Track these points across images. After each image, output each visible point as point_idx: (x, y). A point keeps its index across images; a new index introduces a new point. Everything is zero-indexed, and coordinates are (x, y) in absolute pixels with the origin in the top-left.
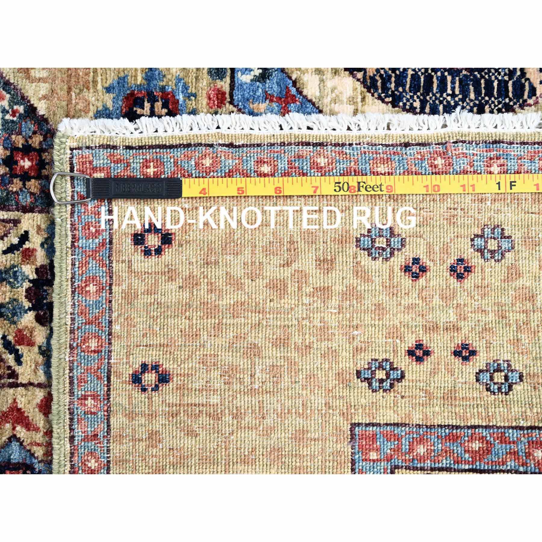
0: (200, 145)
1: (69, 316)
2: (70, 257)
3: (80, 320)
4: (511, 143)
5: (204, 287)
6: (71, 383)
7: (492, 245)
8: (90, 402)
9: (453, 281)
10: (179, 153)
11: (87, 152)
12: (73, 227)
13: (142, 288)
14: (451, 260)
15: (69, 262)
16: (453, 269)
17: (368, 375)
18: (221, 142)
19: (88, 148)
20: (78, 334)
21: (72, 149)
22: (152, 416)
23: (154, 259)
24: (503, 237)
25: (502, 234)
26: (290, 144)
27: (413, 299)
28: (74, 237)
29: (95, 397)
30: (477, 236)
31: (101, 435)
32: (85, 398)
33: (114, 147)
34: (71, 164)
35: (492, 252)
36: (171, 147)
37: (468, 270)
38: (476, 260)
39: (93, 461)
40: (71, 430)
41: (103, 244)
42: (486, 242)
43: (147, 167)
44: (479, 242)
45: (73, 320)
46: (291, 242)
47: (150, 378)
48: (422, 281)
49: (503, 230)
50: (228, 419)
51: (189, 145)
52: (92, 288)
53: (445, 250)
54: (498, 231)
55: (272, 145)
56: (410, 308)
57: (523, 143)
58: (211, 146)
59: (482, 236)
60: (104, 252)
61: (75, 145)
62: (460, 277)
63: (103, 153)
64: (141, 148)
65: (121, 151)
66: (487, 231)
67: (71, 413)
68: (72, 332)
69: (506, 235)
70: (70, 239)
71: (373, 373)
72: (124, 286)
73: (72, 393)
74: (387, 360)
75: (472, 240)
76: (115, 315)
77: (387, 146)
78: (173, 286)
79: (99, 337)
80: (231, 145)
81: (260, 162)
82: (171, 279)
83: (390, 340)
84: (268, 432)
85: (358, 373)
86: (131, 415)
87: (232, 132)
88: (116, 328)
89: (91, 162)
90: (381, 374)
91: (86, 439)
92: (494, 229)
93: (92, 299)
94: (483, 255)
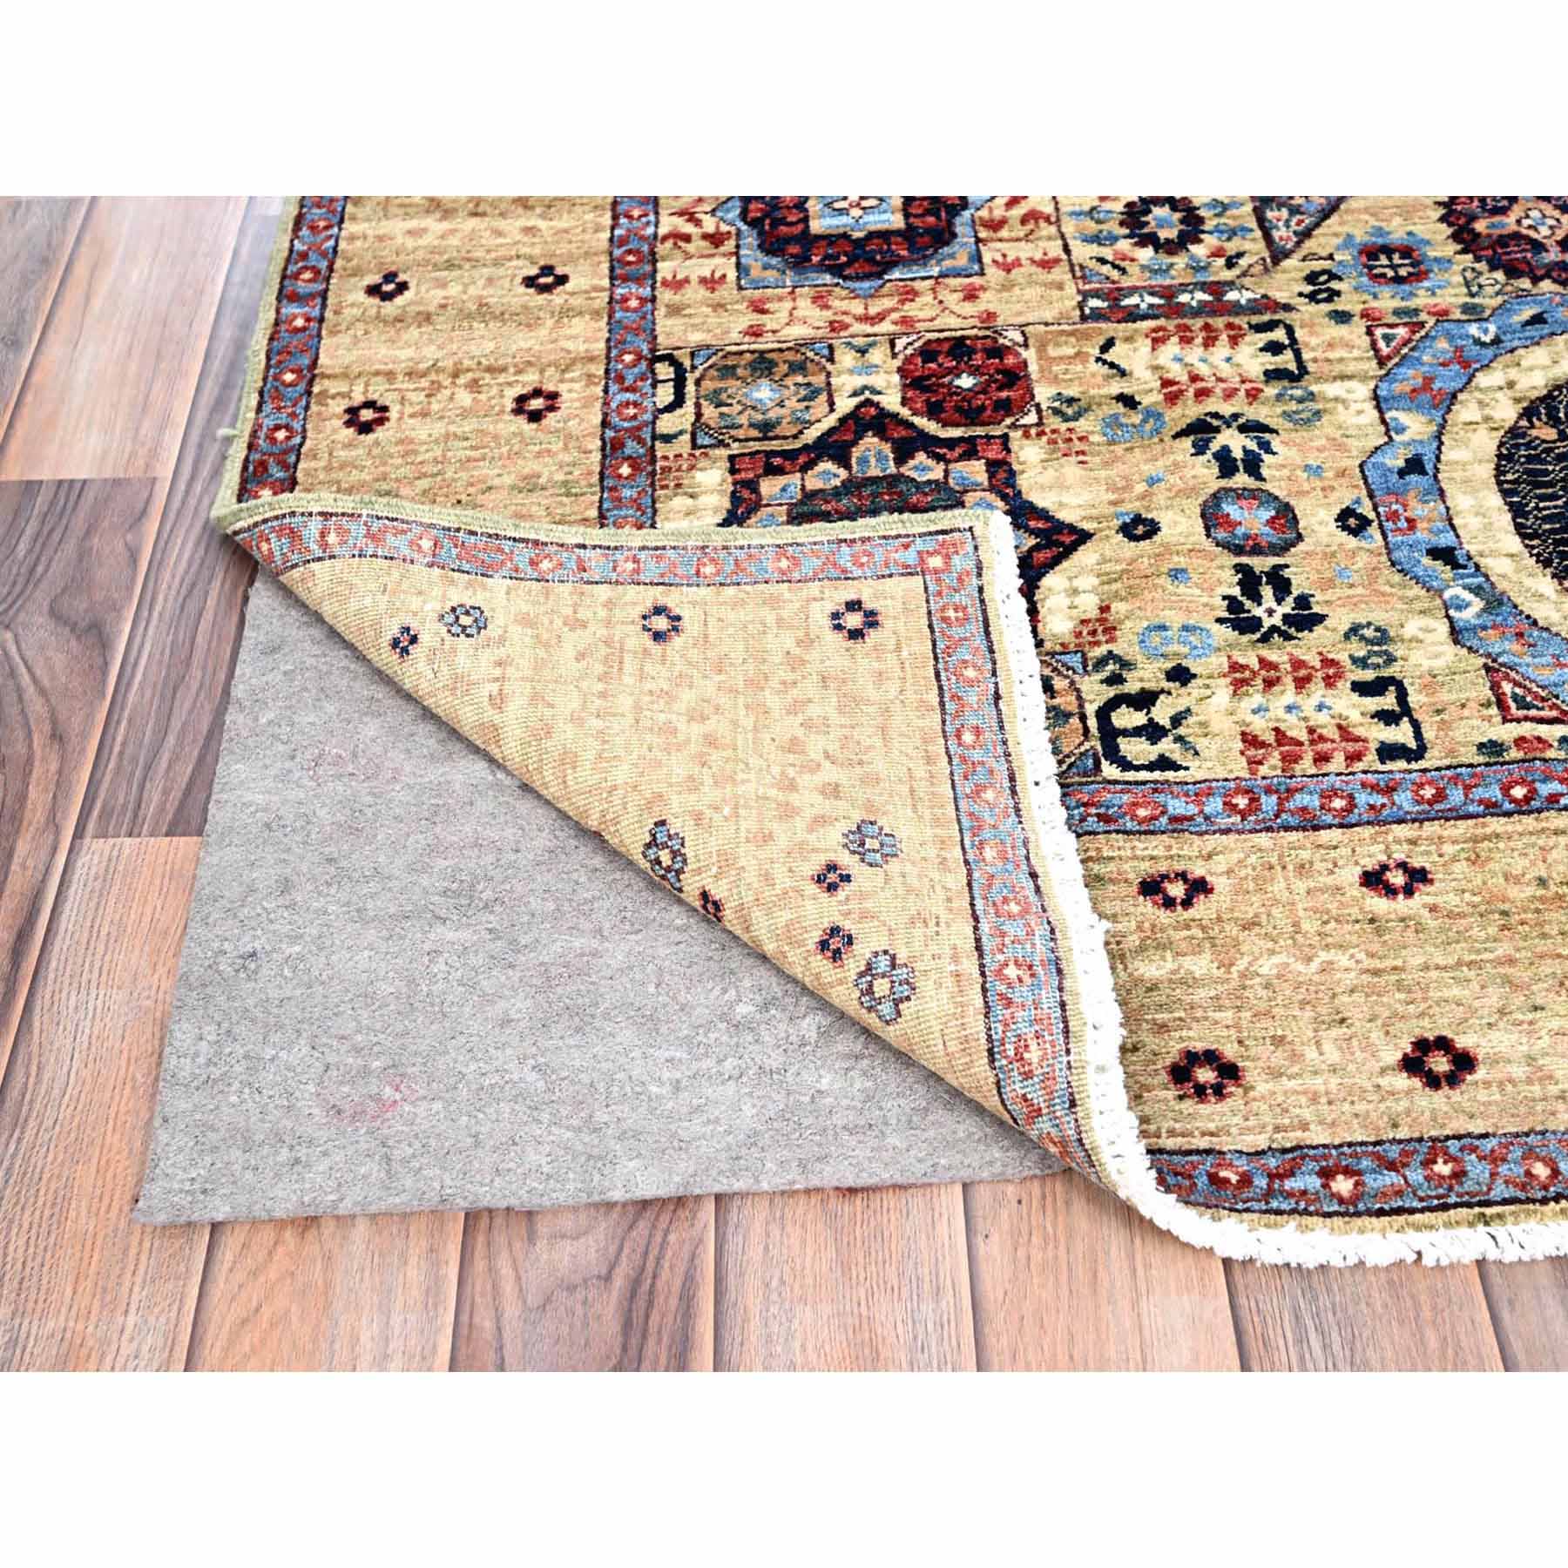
0: (994, 663)
1: (745, 543)
2: (825, 539)
3: (741, 555)
4: (1061, 989)
5: (790, 677)
6: (657, 548)
7: (882, 987)
8: (630, 566)
9: (816, 936)
10: (979, 641)
11: (970, 548)
12: (864, 540)
13: (785, 614)
14: (848, 925)
15: (817, 539)
16: (834, 931)
17: (661, 838)
18: (1001, 685)
19: (976, 548)
20: (723, 554)
21: (971, 529)
22: (608, 623)
23: (827, 623)
24: (897, 1003)
25: (901, 1000)
26: (1009, 762)
27: (783, 880)
28: (853, 541)
29: (637, 571)
30: (893, 958)
31: (585, 575)
32: (636, 560)
33: (979, 575)
34: (952, 531)
35: (870, 991)
36: (987, 633)
37: (836, 956)
38: (853, 964)
39: (550, 566)
40: (594, 547)
41: (844, 571)
42: (883, 976)
43: (956, 610)
44: (883, 964)
45: (742, 548)
46: (860, 763)
47: (661, 623)
48: (812, 889)
49: (908, 998)
50: (600, 686)
51: (992, 651)
52: (784, 564)
53: (865, 916)
54: (904, 990)
55: (1005, 743)
56: (767, 878)
57: (1063, 1005)
58: (994, 674)
59: (893, 966)
60: (834, 573)
61: (977, 532)
62: (823, 945)
63: (970, 565)
64: (982, 601)
65: (975, 581)
66: (902, 973)
67: (616, 548)
68: (725, 548)
69: (901, 1006)
70: (849, 537)
71: (665, 846)
72: (787, 595)
73: (643, 548)
74: (685, 861)
75: (886, 952)
76: (748, 588)
77: (1028, 858)
78: (790, 643)
79: (718, 573)
80: (997, 697)
81: (977, 731)
82: (799, 643)
83: (715, 859)
84: (577, 720)
85: (663, 823)
86: (609, 604)
87: (1017, 695)
88: (731, 591)
89: (957, 553)
90: (665, 857)
91: (580, 560)
92: (908, 983)
93: (770, 565)
94: (861, 975)
